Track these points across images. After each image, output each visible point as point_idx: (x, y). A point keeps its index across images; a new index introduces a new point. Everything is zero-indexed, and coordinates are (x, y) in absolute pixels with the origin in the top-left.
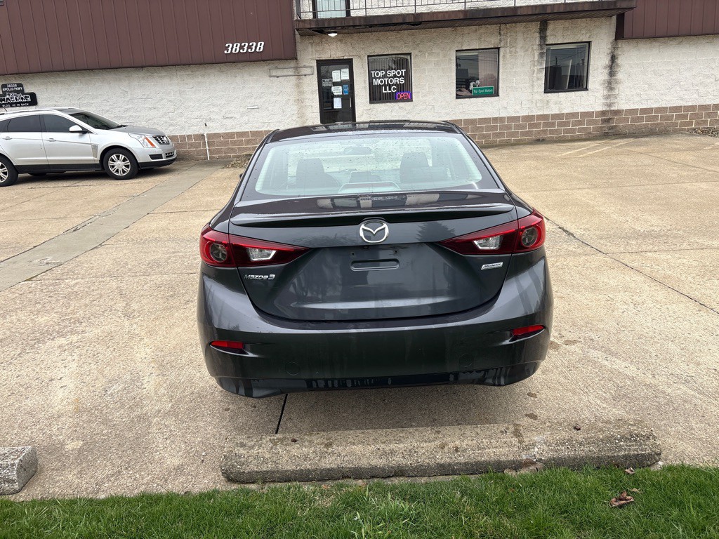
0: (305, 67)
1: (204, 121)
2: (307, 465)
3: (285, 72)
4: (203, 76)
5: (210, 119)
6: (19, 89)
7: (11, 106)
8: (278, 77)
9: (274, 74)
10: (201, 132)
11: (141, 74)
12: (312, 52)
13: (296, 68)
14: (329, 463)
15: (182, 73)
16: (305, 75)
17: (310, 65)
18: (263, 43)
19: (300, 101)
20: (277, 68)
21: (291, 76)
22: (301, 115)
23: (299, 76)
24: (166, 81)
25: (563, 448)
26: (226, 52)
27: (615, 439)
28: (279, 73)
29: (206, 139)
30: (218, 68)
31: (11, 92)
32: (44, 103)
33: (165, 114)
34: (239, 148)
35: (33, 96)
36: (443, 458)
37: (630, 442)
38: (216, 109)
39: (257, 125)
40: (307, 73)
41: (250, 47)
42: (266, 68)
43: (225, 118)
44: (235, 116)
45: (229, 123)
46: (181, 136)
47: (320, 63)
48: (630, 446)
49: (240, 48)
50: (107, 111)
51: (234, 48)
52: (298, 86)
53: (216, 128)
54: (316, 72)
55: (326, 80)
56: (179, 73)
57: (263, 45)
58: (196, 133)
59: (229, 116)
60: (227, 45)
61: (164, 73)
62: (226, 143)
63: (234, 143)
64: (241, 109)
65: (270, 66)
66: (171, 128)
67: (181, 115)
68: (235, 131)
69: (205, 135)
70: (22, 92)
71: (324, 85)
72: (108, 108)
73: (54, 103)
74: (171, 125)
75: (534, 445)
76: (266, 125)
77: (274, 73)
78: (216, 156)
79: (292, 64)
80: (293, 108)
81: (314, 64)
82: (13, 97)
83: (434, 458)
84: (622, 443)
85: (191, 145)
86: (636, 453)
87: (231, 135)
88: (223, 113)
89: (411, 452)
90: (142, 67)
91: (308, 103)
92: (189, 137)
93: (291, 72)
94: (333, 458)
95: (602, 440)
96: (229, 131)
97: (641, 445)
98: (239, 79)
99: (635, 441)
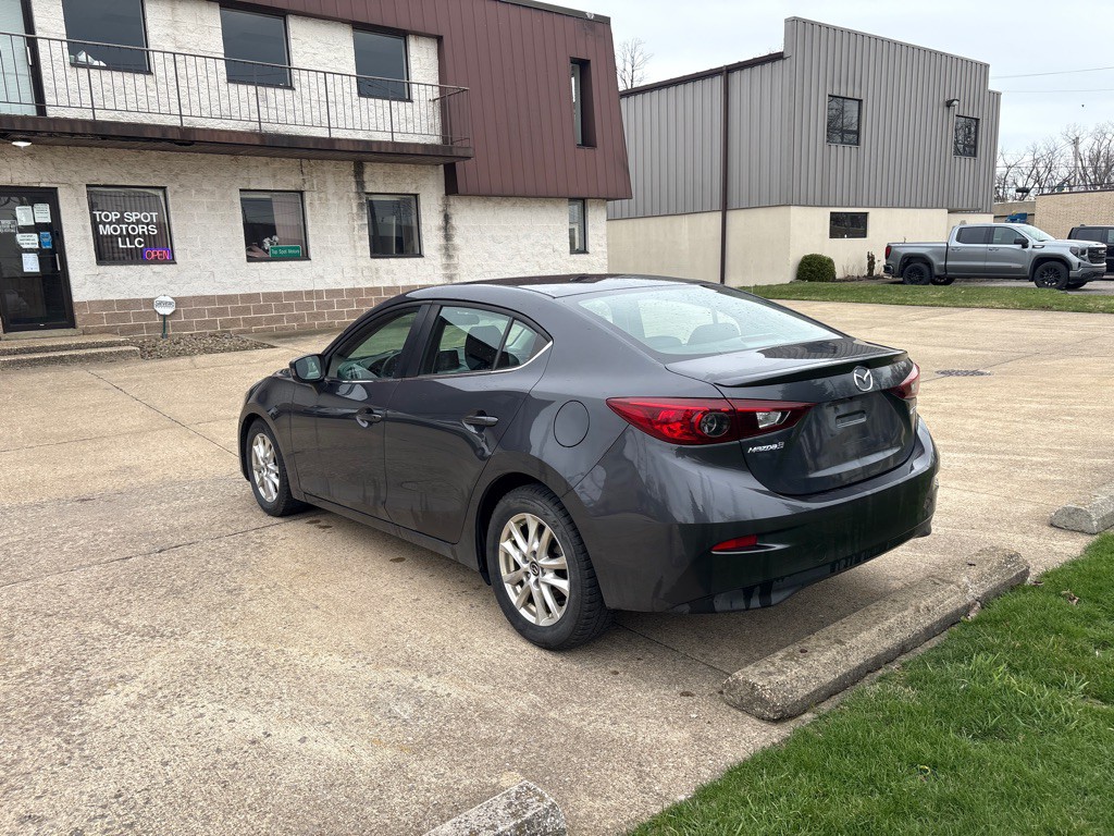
14: (856, 660)
25: (984, 583)
83: (919, 624)
94: (855, 653)
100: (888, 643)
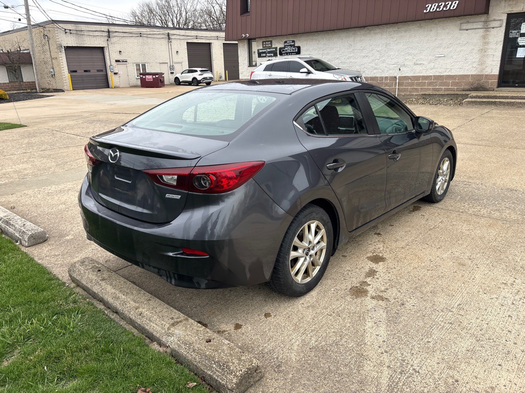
0: (495, 20)
1: (399, 67)
2: (89, 286)
3: (475, 26)
4: (406, 31)
5: (404, 65)
6: (293, 44)
7: (287, 55)
8: (467, 30)
9: (464, 28)
10: (395, 75)
11: (363, 32)
12: (505, 6)
13: (486, 22)
14: (96, 289)
15: (391, 29)
16: (493, 28)
17: (500, 18)
18: (457, 2)
19: (483, 51)
20: (468, 22)
21: (479, 28)
22: (482, 63)
23: (487, 28)
24: (379, 36)
25: (183, 347)
26: (425, 11)
27: (213, 360)
28: (469, 26)
29: (397, 81)
30: (418, 25)
31: (288, 46)
32: (304, 53)
33: (373, 61)
34: (421, 88)
35: (299, 48)
36: (132, 315)
37: (220, 368)
38: (410, 57)
39: (440, 70)
40: (496, 26)
41: (445, 6)
42: (459, 22)
43: (415, 64)
44: (424, 63)
45: (418, 68)
46: (380, 77)
47: (510, 16)
48: (217, 371)
49: (437, 8)
50: (338, 58)
51: (432, 8)
52: (484, 37)
53: (407, 72)
54: (504, 24)
55: (513, 32)
56: (388, 30)
57: (457, 3)
58: (392, 75)
59: (419, 63)
60: (427, 6)
61: (378, 30)
62: (412, 84)
63: (418, 84)
64: (430, 57)
65: (462, 21)
66: (375, 71)
67: (384, 62)
68: (421, 75)
69: (398, 77)
70: (294, 46)
71: (511, 36)
72: (338, 57)
73: (309, 52)
74: (376, 69)
75: (173, 335)
76: (448, 70)
77: (465, 26)
78: (403, 94)
79: (483, 18)
80: (476, 57)
81: (505, 17)
82: (289, 49)
83: (130, 312)
84: (214, 366)
85: (386, 84)
86: (216, 378)
87: (417, 78)
88: (415, 60)
89: (125, 303)
90: (365, 27)
91: (490, 52)
92: (386, 78)
93: (480, 25)
94: (99, 287)
95: (206, 356)
96: (416, 75)
97: (223, 375)
98: (433, 33)
99: (223, 369)
100: (110, 300)
